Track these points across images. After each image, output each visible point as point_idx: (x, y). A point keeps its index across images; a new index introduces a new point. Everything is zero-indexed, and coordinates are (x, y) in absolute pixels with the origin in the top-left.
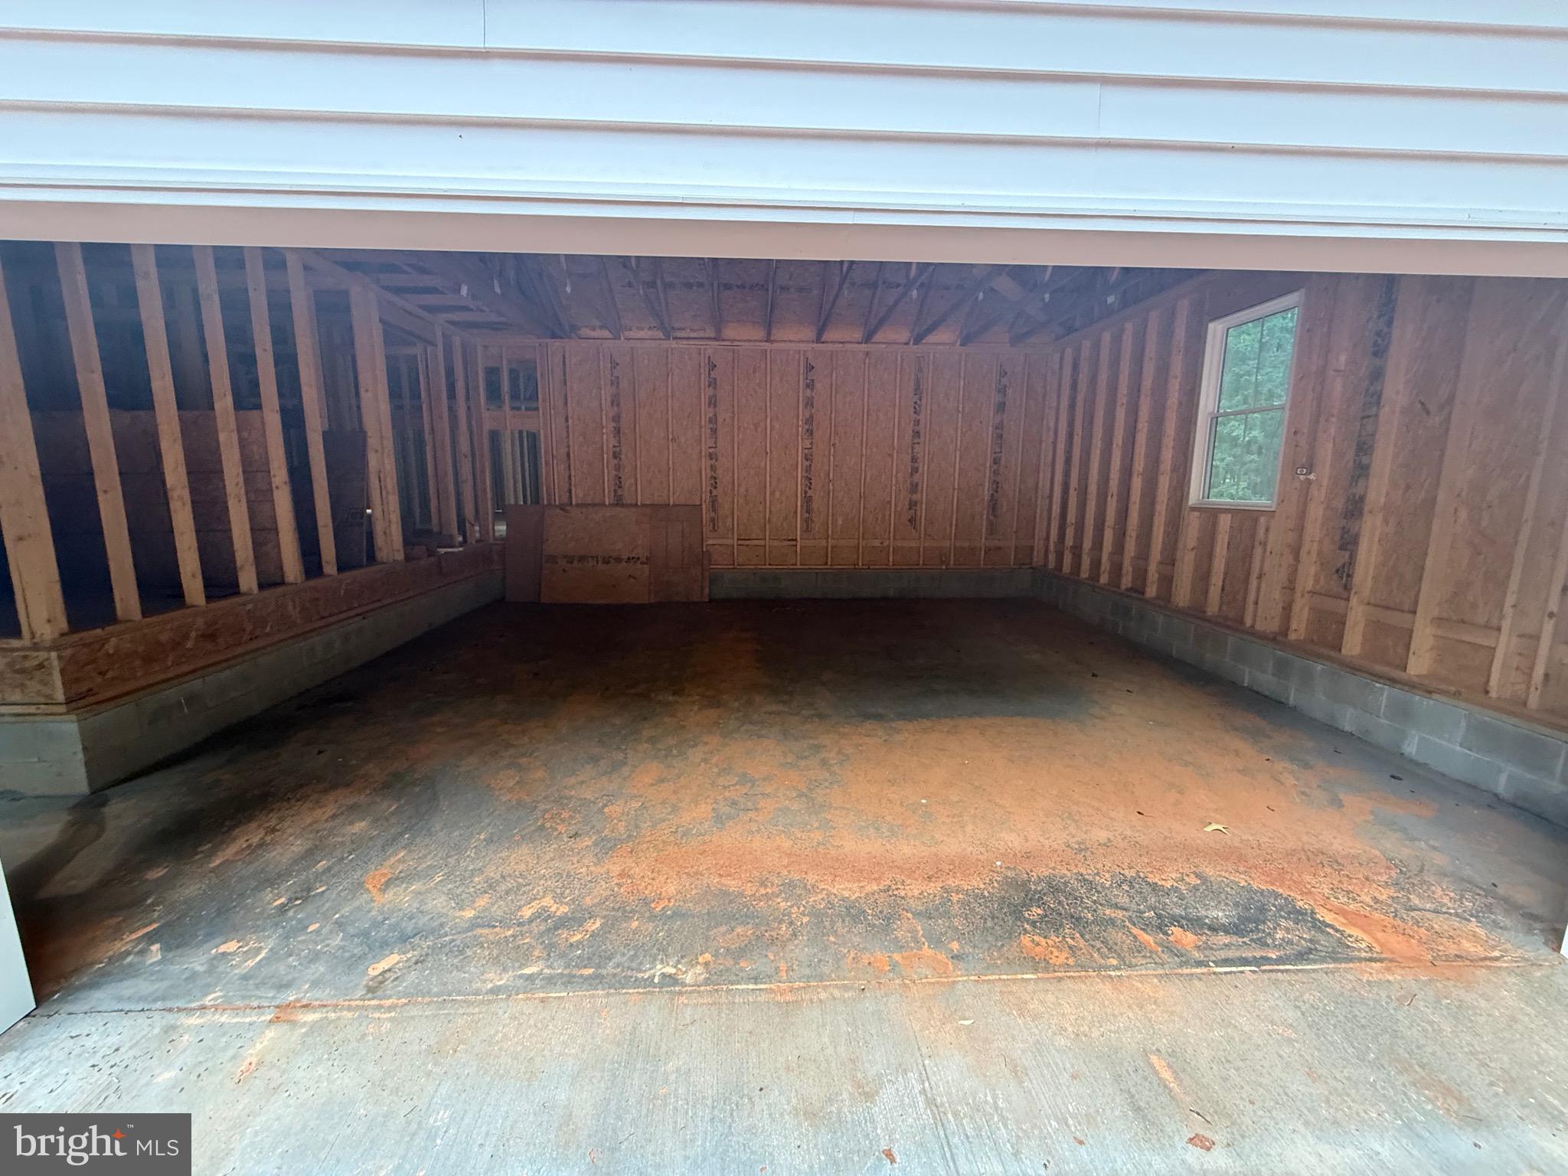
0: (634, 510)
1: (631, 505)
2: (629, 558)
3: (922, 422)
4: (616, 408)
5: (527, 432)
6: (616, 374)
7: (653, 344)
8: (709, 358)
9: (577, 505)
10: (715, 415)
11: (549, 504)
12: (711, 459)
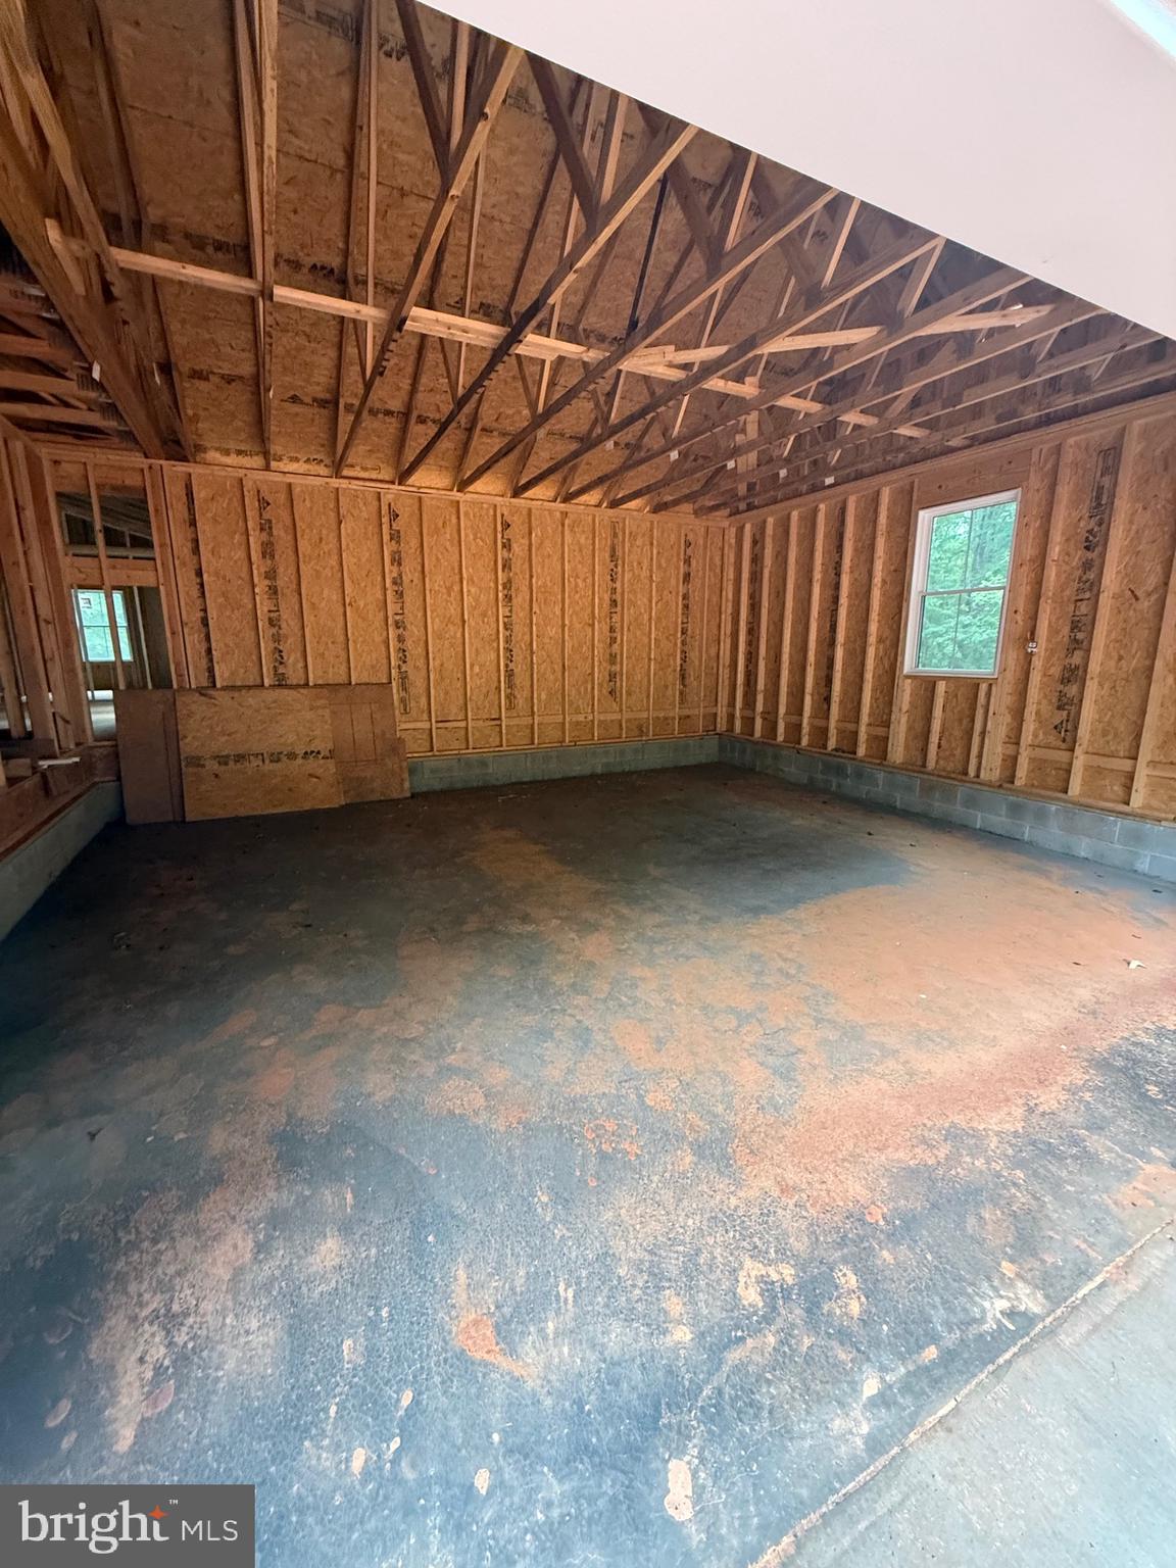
0: (304, 691)
1: (298, 686)
2: (306, 753)
3: (619, 590)
4: (269, 562)
5: (140, 589)
6: (266, 516)
7: (318, 481)
8: (390, 505)
9: (224, 688)
10: (400, 575)
11: (181, 688)
12: (398, 628)
